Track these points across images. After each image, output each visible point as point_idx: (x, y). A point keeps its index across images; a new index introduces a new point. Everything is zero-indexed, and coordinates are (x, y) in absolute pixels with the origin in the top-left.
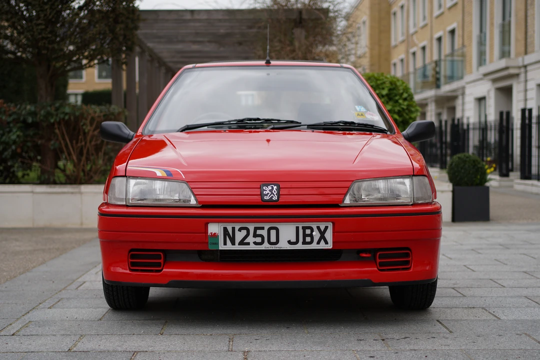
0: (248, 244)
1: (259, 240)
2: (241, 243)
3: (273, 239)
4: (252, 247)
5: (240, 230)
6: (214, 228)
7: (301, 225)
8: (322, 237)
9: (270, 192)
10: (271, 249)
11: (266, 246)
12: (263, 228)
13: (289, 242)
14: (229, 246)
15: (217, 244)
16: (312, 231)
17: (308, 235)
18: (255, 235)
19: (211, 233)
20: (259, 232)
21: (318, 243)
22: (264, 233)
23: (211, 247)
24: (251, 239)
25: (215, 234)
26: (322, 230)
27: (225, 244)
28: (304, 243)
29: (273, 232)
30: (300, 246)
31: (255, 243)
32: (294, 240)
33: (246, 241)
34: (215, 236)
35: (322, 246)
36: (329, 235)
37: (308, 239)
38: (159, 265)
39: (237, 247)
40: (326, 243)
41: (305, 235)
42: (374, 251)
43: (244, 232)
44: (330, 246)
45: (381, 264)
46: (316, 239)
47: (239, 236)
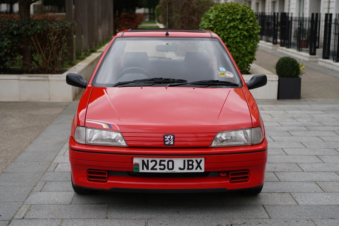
0: (156, 169)
1: (162, 167)
2: (152, 169)
3: (171, 167)
4: (158, 171)
5: (151, 161)
6: (137, 160)
7: (186, 159)
8: (199, 166)
9: (169, 140)
10: (169, 172)
11: (166, 171)
12: (165, 161)
13: (180, 169)
14: (145, 170)
15: (138, 169)
16: (193, 162)
17: (190, 165)
18: (160, 165)
19: (135, 163)
20: (162, 163)
21: (196, 169)
22: (165, 163)
23: (135, 171)
24: (158, 167)
25: (137, 163)
26: (199, 162)
27: (143, 169)
28: (188, 169)
29: (171, 163)
30: (186, 171)
31: (160, 169)
32: (182, 167)
33: (155, 168)
34: (137, 165)
35: (199, 170)
36: (202, 165)
37: (190, 167)
38: (105, 178)
39: (150, 171)
40: (201, 169)
41: (189, 165)
42: (228, 172)
43: (154, 163)
44: (203, 171)
45: (232, 179)
46: (195, 167)
47: (151, 165)
